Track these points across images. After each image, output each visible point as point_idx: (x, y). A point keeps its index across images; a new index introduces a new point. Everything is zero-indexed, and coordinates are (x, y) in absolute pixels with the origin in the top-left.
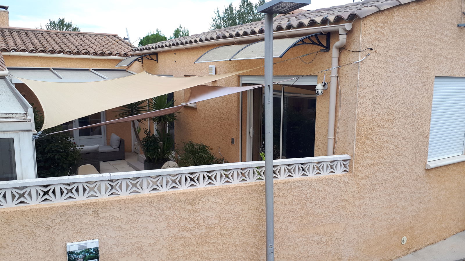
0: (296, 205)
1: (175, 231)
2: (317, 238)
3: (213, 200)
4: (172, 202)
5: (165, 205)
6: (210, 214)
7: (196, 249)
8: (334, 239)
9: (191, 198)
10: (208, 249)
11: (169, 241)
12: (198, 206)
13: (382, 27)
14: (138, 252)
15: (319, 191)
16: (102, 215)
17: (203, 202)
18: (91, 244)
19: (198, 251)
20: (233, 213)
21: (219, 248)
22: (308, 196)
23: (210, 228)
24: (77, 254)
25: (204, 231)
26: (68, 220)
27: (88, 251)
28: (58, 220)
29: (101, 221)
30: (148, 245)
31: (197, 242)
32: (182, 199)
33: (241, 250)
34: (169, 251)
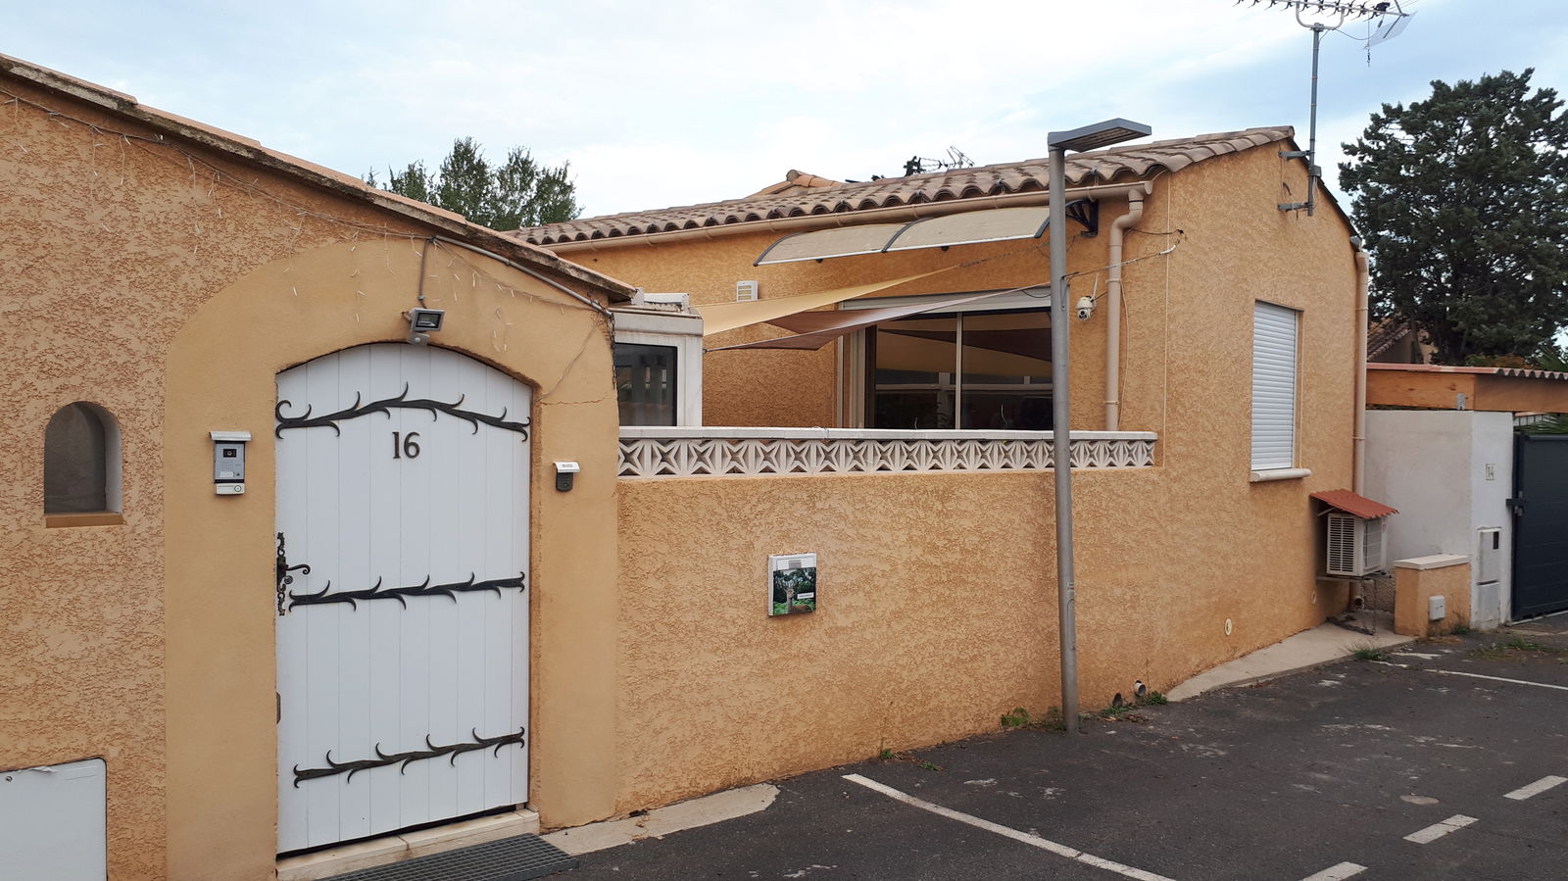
0: (1086, 520)
1: (918, 551)
2: (1118, 591)
3: (971, 495)
4: (914, 492)
5: (905, 496)
6: (967, 523)
7: (948, 592)
8: (1141, 596)
9: (941, 488)
10: (964, 594)
11: (910, 569)
12: (951, 505)
14: (867, 588)
15: (1119, 496)
16: (819, 505)
17: (958, 498)
18: (808, 562)
19: (949, 596)
20: (999, 526)
21: (980, 594)
22: (1104, 504)
23: (967, 551)
24: (787, 579)
25: (959, 556)
26: (772, 509)
27: (800, 572)
28: (760, 508)
29: (818, 517)
30: (880, 574)
31: (948, 576)
32: (929, 488)
33: (1010, 602)
34: (910, 591)
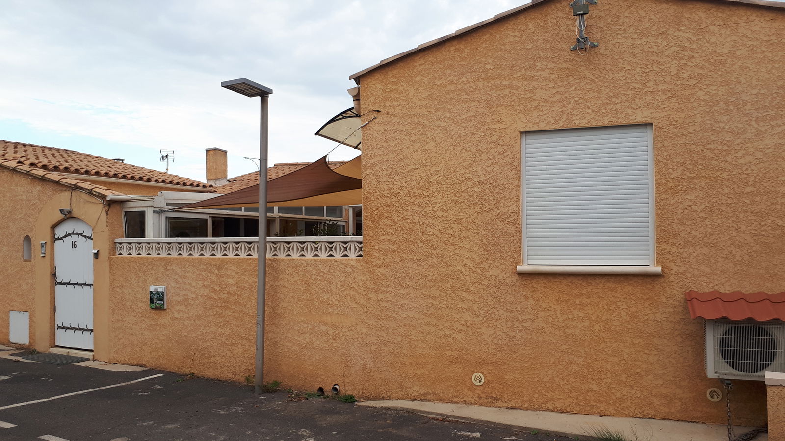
0: (301, 285)
1: (207, 291)
2: (323, 328)
3: (233, 268)
4: (206, 265)
5: (202, 267)
6: (231, 281)
7: (221, 311)
8: (341, 334)
9: (218, 264)
10: (230, 314)
11: (204, 298)
12: (223, 272)
13: (394, 84)
14: (186, 303)
15: (324, 273)
16: (168, 268)
17: (226, 269)
18: (161, 289)
19: (222, 313)
20: (247, 283)
21: (237, 315)
22: (313, 277)
23: (231, 294)
24: (154, 295)
25: (227, 296)
26: (152, 268)
27: (158, 293)
28: (148, 268)
29: (168, 273)
30: (191, 298)
31: (222, 304)
32: (213, 264)
33: (253, 322)
34: (204, 308)
